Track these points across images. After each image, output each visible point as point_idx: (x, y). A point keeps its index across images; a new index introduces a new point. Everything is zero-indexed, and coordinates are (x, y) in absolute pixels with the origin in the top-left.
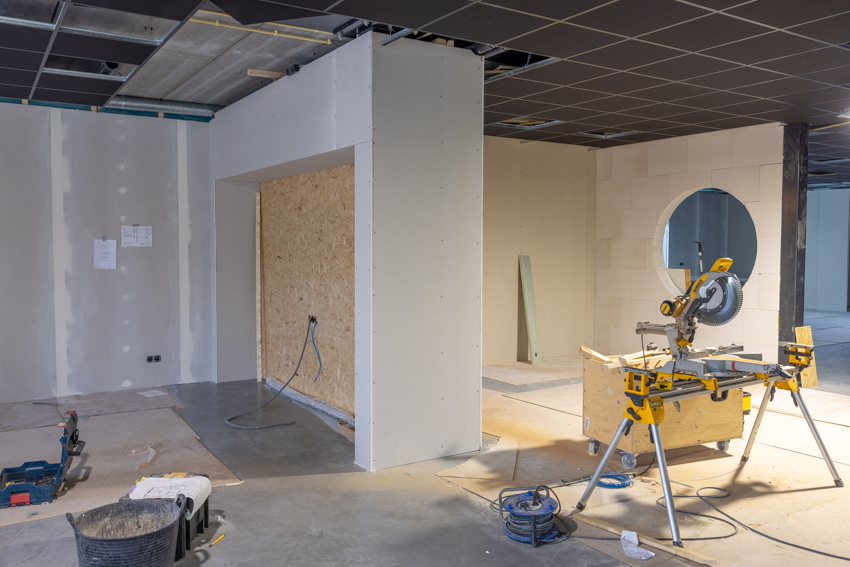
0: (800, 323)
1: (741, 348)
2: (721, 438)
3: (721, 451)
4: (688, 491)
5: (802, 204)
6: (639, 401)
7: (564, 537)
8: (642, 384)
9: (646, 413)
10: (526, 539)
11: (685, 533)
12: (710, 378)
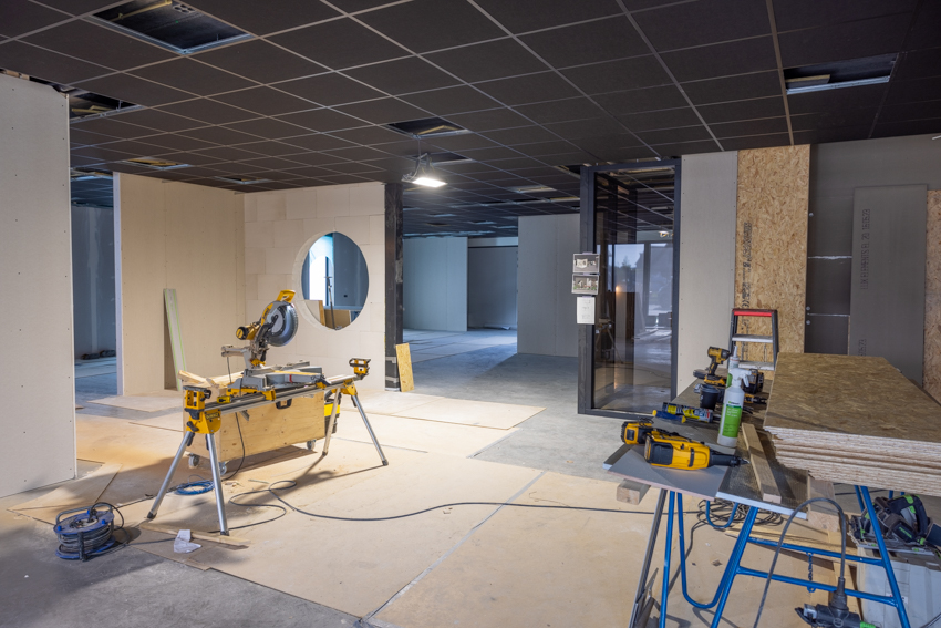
0: (400, 341)
1: (308, 364)
2: (308, 438)
3: (309, 450)
4: (263, 487)
5: (399, 247)
6: (196, 415)
7: (120, 547)
8: (196, 399)
9: (203, 424)
10: (75, 556)
11: (232, 523)
12: (268, 390)
